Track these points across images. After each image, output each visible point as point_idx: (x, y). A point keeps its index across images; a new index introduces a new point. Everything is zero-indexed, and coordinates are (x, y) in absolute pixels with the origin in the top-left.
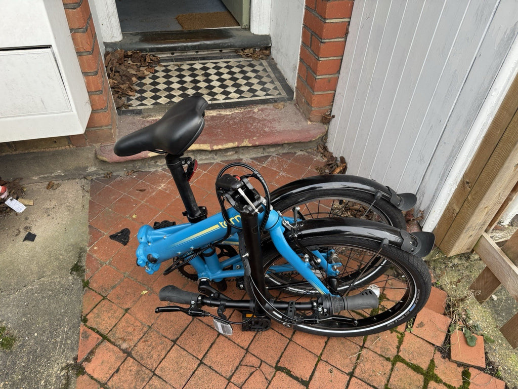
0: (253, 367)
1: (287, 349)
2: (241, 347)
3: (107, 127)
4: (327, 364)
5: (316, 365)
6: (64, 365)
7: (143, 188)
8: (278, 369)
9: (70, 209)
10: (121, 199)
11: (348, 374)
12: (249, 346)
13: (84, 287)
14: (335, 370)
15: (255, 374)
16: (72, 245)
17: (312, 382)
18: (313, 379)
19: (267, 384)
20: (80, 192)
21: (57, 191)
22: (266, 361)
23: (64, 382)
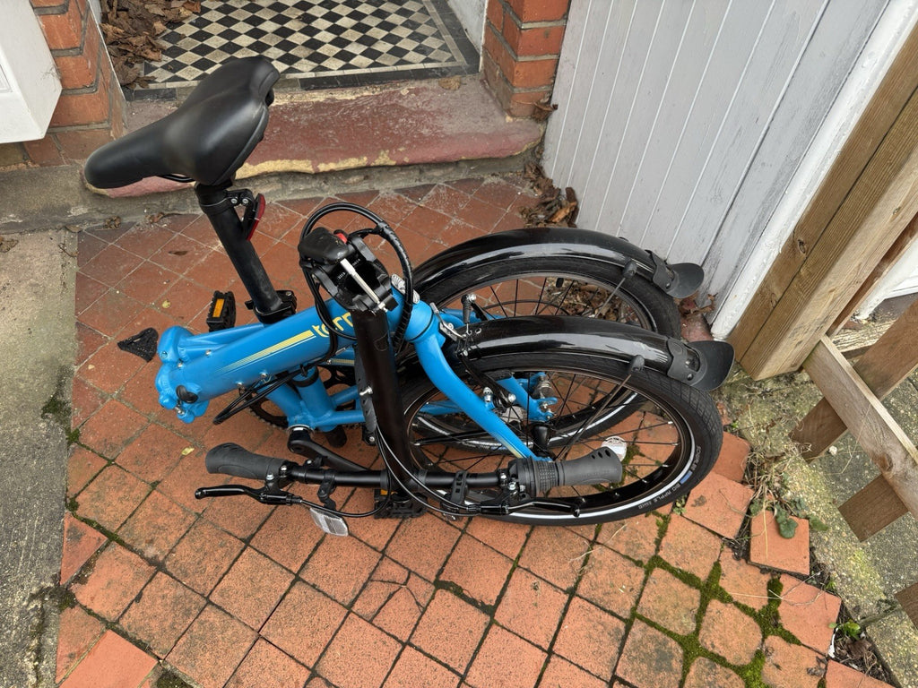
0: (395, 583)
1: (457, 549)
2: (371, 547)
3: (100, 126)
4: (529, 574)
5: (509, 577)
6: (35, 590)
7: (182, 249)
8: (439, 584)
9: (38, 291)
10: (139, 271)
11: (565, 592)
12: (387, 546)
13: (69, 444)
14: (542, 585)
15: (397, 595)
16: (44, 362)
17: (500, 607)
18: (503, 602)
19: (419, 614)
20: (58, 256)
21: (10, 255)
22: (418, 571)
23: (36, 621)
